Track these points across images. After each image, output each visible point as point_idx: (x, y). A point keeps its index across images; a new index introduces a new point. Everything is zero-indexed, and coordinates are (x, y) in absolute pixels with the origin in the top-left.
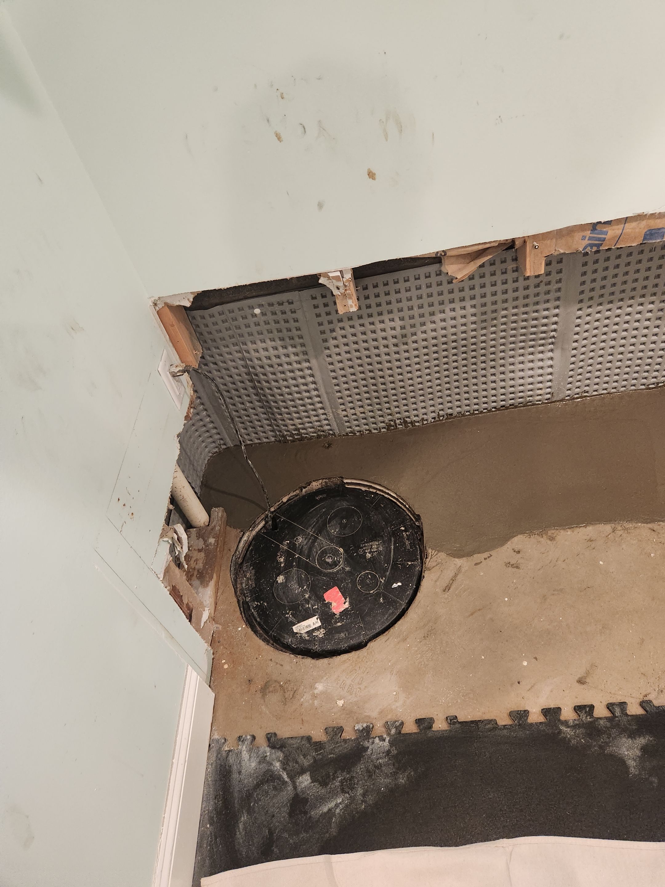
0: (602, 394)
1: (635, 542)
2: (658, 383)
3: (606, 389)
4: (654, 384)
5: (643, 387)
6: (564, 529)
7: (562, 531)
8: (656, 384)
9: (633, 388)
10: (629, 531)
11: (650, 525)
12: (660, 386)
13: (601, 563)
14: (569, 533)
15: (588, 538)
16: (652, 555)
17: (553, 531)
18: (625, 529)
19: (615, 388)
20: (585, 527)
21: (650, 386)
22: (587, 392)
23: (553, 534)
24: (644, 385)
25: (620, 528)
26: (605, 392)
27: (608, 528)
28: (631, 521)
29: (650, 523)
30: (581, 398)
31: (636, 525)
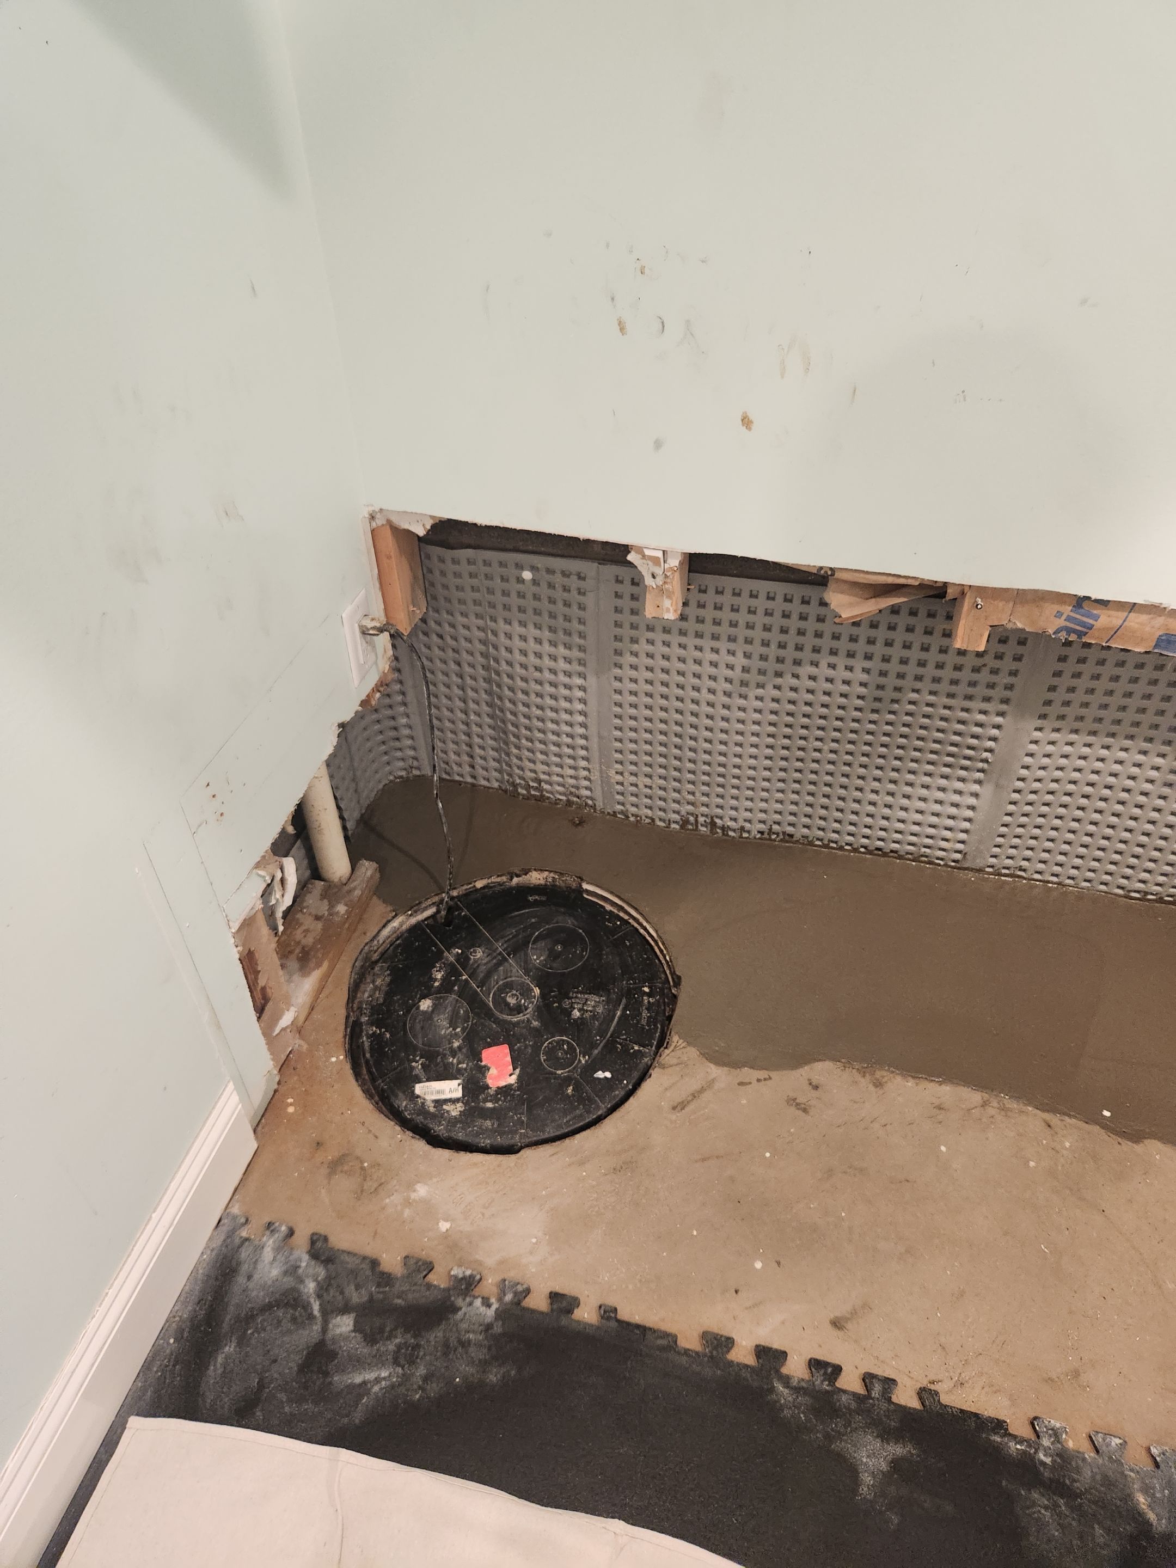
0: (1048, 882)
1: (1012, 1134)
2: (1146, 893)
3: (1057, 876)
4: (1138, 892)
5: (1120, 892)
6: (903, 1076)
7: (899, 1079)
8: (1143, 894)
9: (1103, 887)
10: (1009, 1114)
11: (1047, 1116)
12: (1149, 900)
13: (943, 1148)
14: (910, 1084)
15: (937, 1102)
16: (1032, 1164)
17: (885, 1073)
18: (1003, 1109)
19: (1073, 878)
20: (940, 1083)
21: (1133, 894)
22: (1024, 870)
23: (883, 1077)
24: (1122, 888)
25: (995, 1104)
26: (1055, 879)
27: (976, 1097)
28: (1018, 1098)
29: (1048, 1111)
30: (1012, 877)
31: (1024, 1108)
